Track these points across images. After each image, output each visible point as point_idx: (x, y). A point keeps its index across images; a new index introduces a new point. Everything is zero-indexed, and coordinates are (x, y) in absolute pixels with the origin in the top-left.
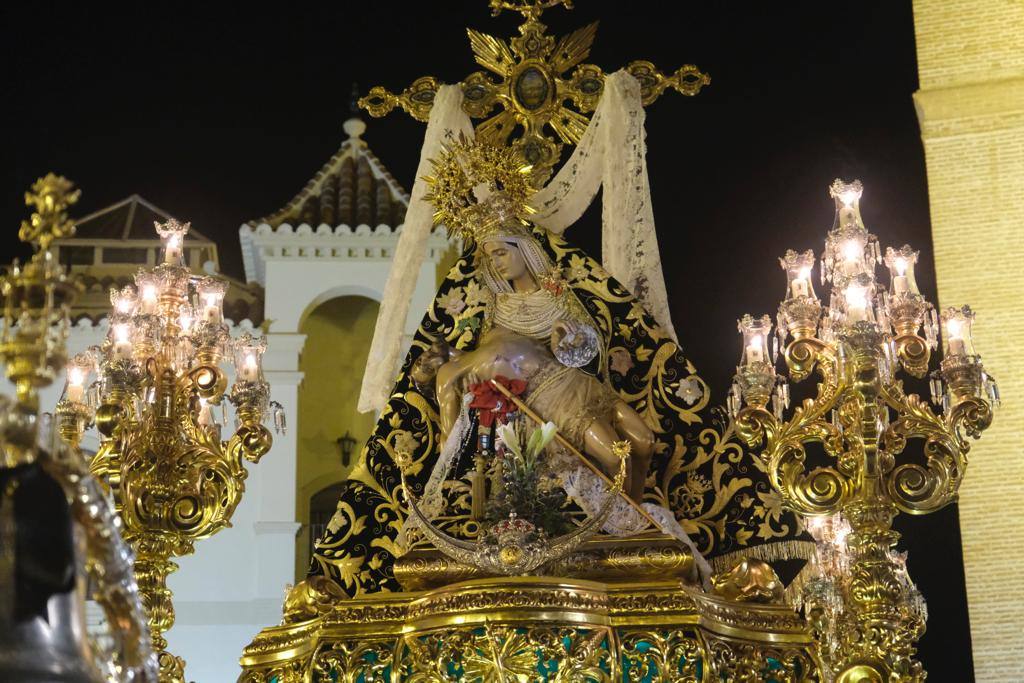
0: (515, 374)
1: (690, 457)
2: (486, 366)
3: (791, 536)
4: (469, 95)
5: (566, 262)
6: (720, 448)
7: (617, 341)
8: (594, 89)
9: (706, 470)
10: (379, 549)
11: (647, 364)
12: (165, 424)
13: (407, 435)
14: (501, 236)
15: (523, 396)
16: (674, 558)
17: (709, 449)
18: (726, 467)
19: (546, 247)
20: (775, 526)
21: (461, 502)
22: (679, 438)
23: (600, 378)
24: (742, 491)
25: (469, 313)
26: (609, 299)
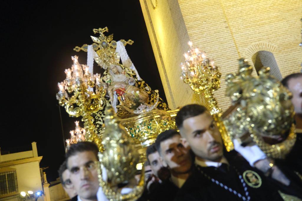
0: (123, 87)
4: (94, 47)
5: (125, 69)
8: (115, 44)
11: (140, 85)
14: (114, 66)
17: (153, 97)
21: (120, 109)
25: (108, 80)
26: (133, 74)
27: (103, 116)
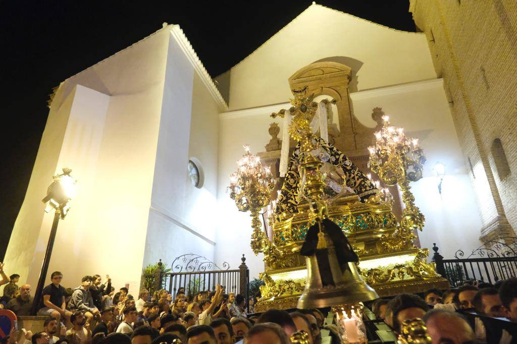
1: (350, 176)
3: (373, 189)
4: (291, 111)
5: (319, 141)
6: (356, 173)
7: (332, 155)
8: (315, 106)
9: (354, 178)
10: (289, 202)
11: (339, 159)
12: (252, 186)
13: (292, 179)
16: (354, 196)
17: (354, 174)
18: (357, 177)
20: (370, 187)
22: (347, 172)
23: (330, 163)
24: (361, 181)
25: (301, 154)
26: (329, 147)
27: (295, 194)
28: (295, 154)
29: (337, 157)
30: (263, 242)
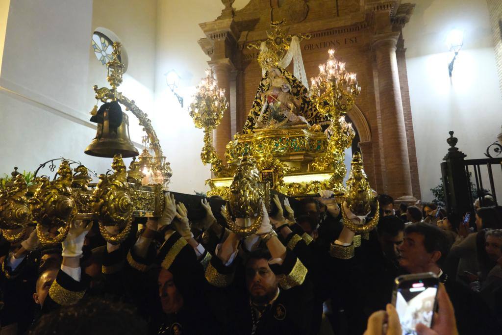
0: (274, 94)
1: (308, 107)
2: (269, 93)
5: (284, 73)
6: (314, 105)
7: (294, 87)
8: (289, 40)
9: (311, 109)
11: (300, 91)
13: (258, 107)
14: (272, 69)
15: (276, 98)
19: (280, 70)
20: (324, 119)
22: (306, 104)
23: (291, 94)
25: (267, 84)
26: (292, 79)
28: (262, 84)
29: (299, 89)
30: (211, 154)
